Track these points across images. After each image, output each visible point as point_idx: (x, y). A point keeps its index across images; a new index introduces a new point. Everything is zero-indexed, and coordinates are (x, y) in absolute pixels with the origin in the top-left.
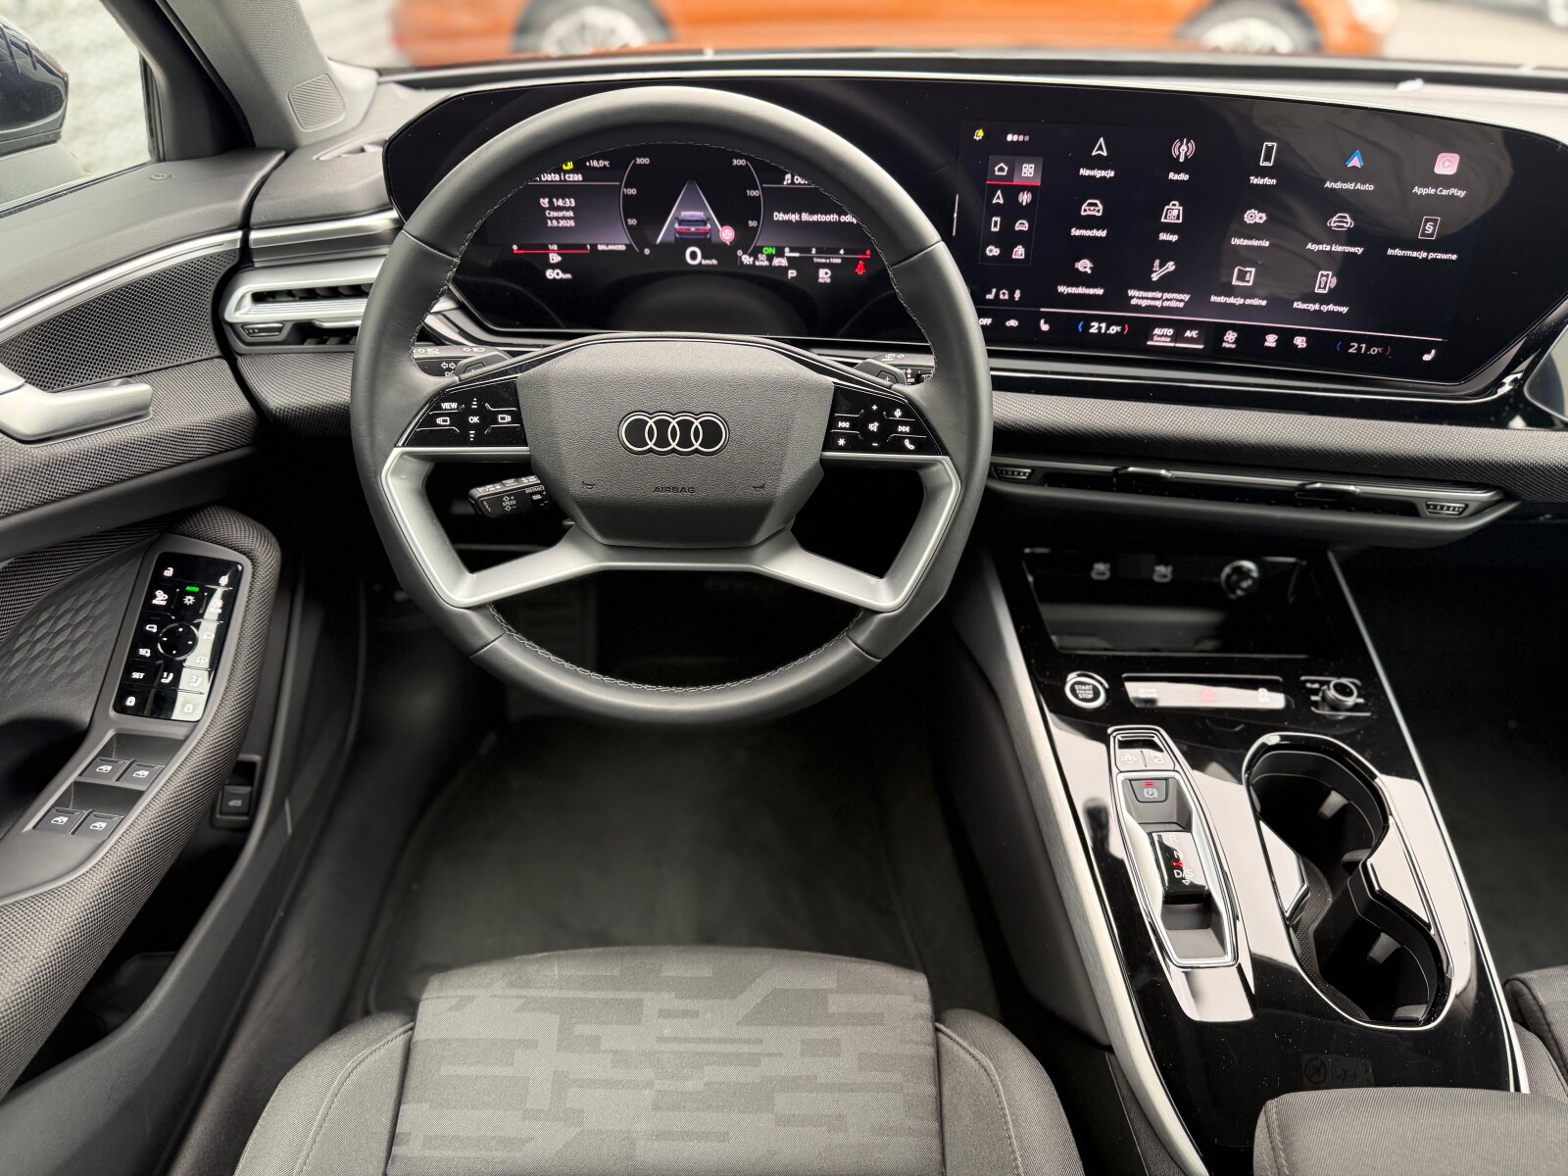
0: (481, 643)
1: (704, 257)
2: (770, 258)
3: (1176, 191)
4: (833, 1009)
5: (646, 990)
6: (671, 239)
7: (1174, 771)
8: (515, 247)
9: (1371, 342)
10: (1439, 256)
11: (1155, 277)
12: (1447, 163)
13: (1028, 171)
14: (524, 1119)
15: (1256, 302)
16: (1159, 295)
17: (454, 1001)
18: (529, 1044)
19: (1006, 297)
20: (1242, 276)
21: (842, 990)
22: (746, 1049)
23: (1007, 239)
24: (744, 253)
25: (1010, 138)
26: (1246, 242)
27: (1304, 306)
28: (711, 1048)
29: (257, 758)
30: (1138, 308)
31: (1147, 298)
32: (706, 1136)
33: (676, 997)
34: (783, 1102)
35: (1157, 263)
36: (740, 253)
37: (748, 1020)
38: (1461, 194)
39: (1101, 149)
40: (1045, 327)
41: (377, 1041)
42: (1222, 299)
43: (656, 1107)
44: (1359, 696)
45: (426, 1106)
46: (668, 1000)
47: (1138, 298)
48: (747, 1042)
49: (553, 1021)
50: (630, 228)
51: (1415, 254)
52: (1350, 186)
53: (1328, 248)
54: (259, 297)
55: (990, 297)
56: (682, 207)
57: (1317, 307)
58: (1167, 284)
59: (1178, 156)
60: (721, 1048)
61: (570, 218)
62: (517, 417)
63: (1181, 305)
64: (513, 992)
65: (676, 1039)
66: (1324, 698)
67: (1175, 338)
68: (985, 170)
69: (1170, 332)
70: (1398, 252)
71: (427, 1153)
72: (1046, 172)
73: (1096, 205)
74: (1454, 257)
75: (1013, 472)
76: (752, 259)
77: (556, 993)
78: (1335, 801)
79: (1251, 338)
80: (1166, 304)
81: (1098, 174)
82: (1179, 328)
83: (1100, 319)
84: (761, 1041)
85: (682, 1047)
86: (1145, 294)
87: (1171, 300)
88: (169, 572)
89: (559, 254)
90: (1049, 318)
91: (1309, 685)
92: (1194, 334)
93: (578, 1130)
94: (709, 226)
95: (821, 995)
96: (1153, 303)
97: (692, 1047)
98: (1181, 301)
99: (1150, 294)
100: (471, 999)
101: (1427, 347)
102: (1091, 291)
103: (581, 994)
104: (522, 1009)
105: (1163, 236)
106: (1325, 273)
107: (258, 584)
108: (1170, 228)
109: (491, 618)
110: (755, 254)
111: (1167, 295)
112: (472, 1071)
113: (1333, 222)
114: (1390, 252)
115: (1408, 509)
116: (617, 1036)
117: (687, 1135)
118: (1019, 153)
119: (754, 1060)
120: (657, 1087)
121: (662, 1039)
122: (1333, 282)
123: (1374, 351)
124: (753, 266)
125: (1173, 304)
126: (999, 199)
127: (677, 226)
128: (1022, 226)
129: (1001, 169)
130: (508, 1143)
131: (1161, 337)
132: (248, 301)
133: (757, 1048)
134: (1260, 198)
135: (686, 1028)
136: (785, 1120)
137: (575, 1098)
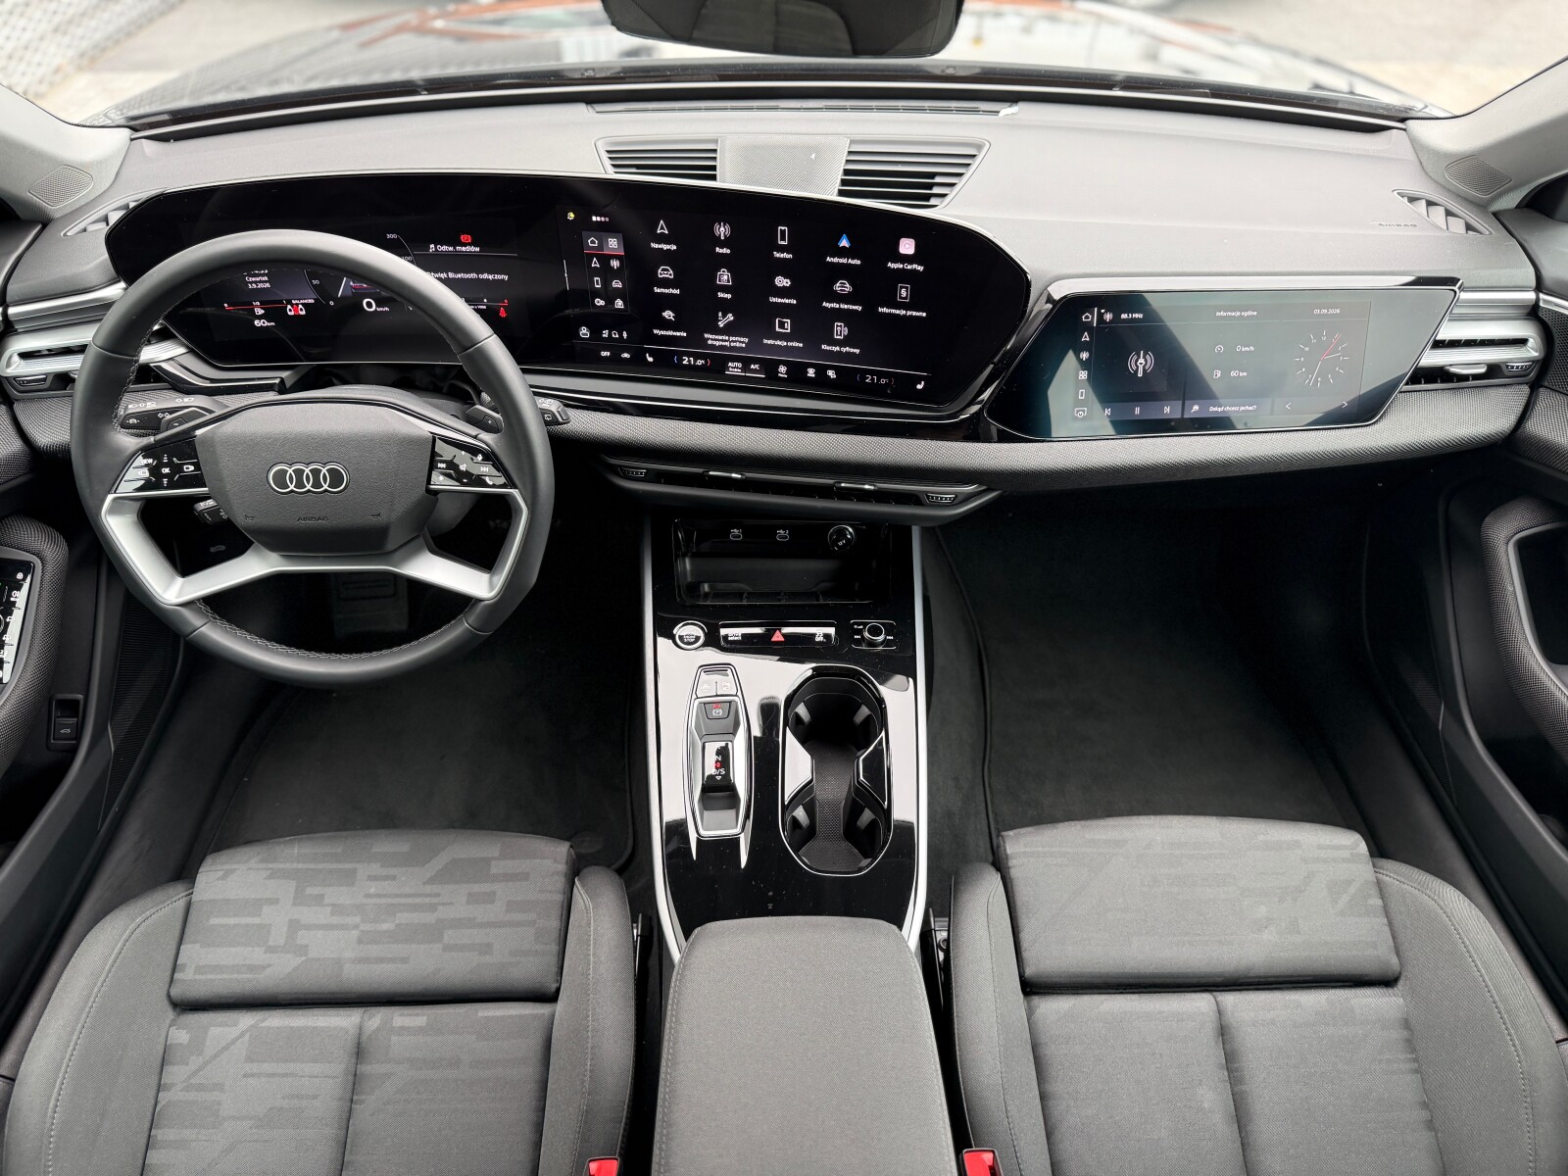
0: (191, 629)
1: (380, 308)
3: (723, 262)
4: (494, 871)
5: (360, 862)
6: (350, 296)
7: (736, 695)
8: (226, 305)
9: (881, 374)
10: (914, 313)
11: (721, 325)
12: (907, 246)
13: (613, 243)
14: (265, 953)
15: (797, 344)
16: (727, 338)
17: (221, 873)
18: (274, 901)
19: (617, 336)
20: (782, 325)
21: (502, 857)
22: (427, 900)
23: (610, 295)
25: (594, 218)
26: (780, 300)
27: (828, 348)
28: (403, 900)
29: (80, 697)
30: (713, 347)
31: (719, 340)
32: (392, 960)
33: (381, 866)
34: (450, 936)
35: (720, 314)
37: (432, 881)
38: (920, 268)
39: (662, 228)
40: (650, 359)
41: (162, 903)
42: (770, 342)
43: (360, 941)
44: (887, 634)
45: (198, 946)
46: (375, 868)
47: (712, 340)
48: (429, 895)
49: (290, 886)
50: (315, 286)
51: (898, 312)
52: (844, 261)
53: (838, 306)
54: (26, 356)
55: (605, 336)
57: (838, 348)
58: (729, 330)
59: (720, 236)
60: (410, 900)
61: (266, 282)
62: (197, 466)
63: (744, 345)
64: (261, 866)
65: (378, 896)
66: (863, 636)
67: (745, 368)
68: (581, 242)
69: (740, 365)
70: (885, 310)
71: (197, 977)
72: (627, 244)
73: (667, 270)
74: (924, 314)
75: (633, 472)
77: (295, 865)
78: (864, 711)
79: (797, 371)
80: (732, 344)
81: (665, 247)
82: (746, 363)
83: (689, 355)
84: (438, 895)
85: (383, 901)
86: (717, 337)
87: (735, 341)
89: (262, 308)
90: (652, 353)
91: (855, 627)
92: (757, 366)
93: (303, 958)
95: (487, 861)
96: (724, 344)
97: (390, 900)
98: (743, 342)
99: (720, 337)
100: (233, 871)
101: (919, 380)
102: (678, 334)
103: (312, 866)
104: (269, 877)
105: (720, 295)
106: (839, 324)
107: (48, 577)
108: (724, 289)
109: (199, 611)
111: (734, 339)
112: (233, 921)
113: (837, 287)
114: (880, 310)
115: (913, 499)
116: (336, 894)
117: (380, 960)
118: (603, 230)
119: (433, 908)
120: (362, 928)
121: (367, 896)
122: (846, 331)
123: (883, 381)
125: (738, 345)
126: (595, 263)
128: (617, 284)
129: (593, 242)
130: (252, 968)
131: (734, 369)
132: (16, 358)
133: (435, 900)
134: (783, 268)
135: (388, 887)
136: (447, 948)
137: (303, 937)
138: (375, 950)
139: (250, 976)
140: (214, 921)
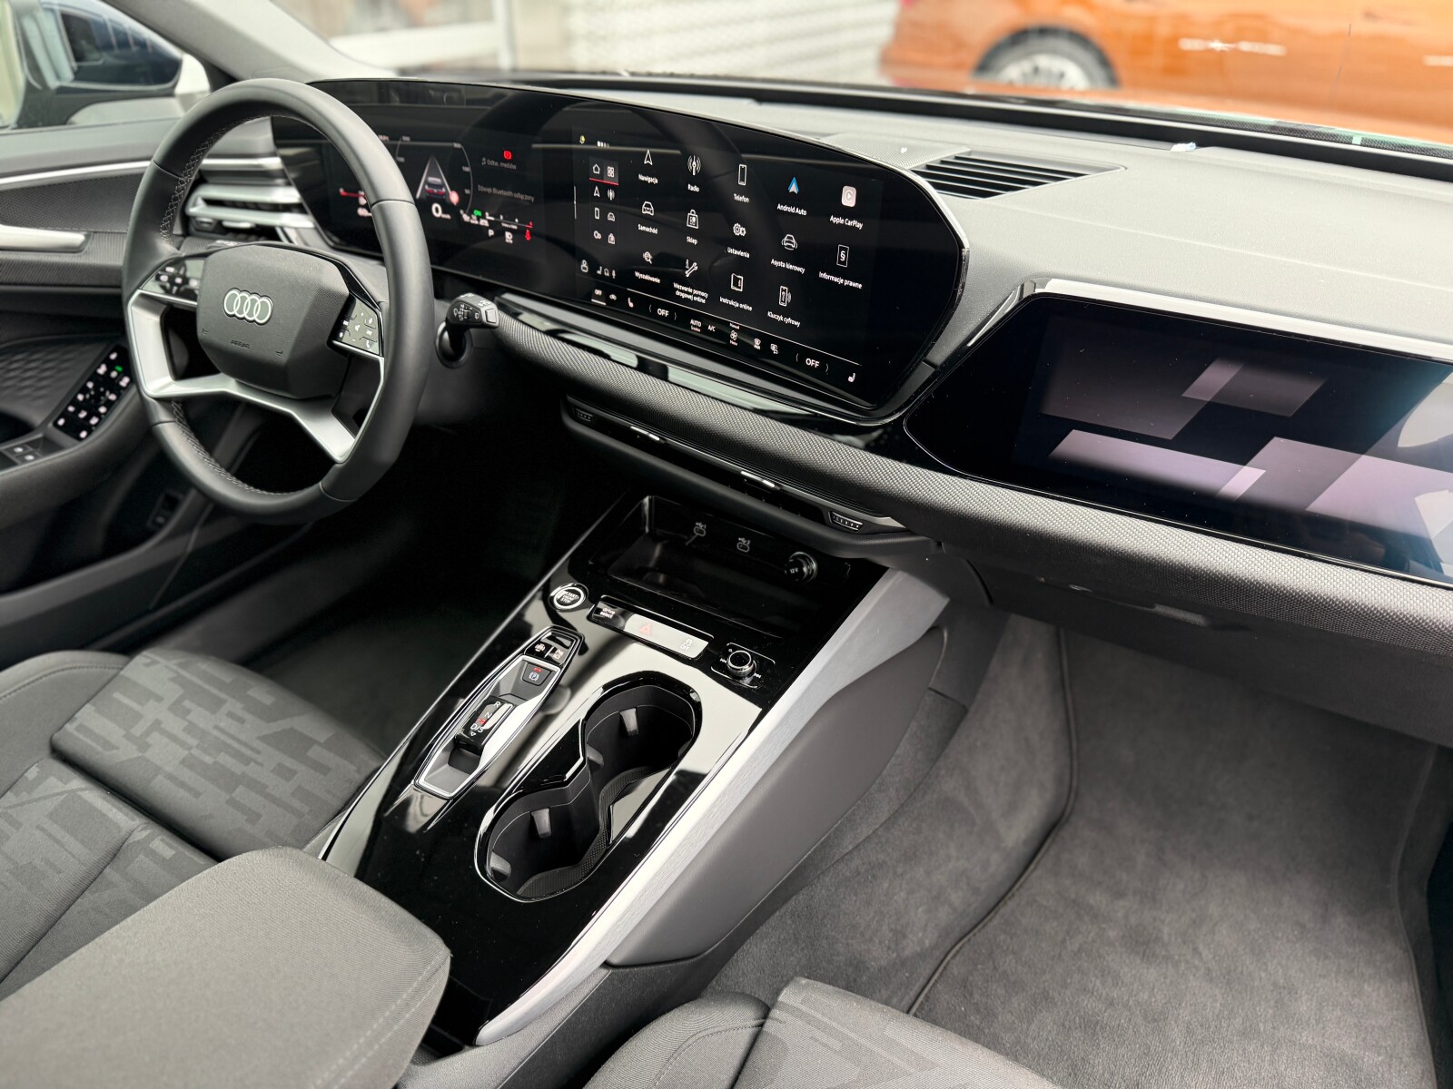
0: (157, 421)
1: (444, 212)
2: (478, 218)
3: (693, 201)
4: (310, 753)
5: (234, 697)
6: (424, 197)
8: (341, 190)
11: (687, 274)
12: (849, 196)
13: (611, 172)
14: (123, 736)
15: (747, 307)
16: (690, 290)
17: (148, 661)
18: (159, 699)
19: (608, 274)
20: (736, 282)
21: (327, 745)
23: (605, 229)
24: (465, 212)
26: (736, 252)
27: (774, 316)
28: (236, 745)
30: (680, 299)
31: (686, 292)
32: (190, 790)
33: (243, 708)
34: (241, 793)
36: (462, 212)
37: (264, 739)
38: (860, 226)
39: (649, 159)
40: (631, 305)
42: (726, 301)
43: (183, 762)
45: (95, 710)
48: (252, 749)
49: (179, 691)
53: (784, 265)
54: (211, 202)
55: (599, 272)
56: (429, 175)
57: (781, 318)
58: (693, 281)
59: (692, 171)
60: (238, 747)
63: (705, 302)
64: (175, 668)
67: (703, 328)
68: (588, 169)
69: (700, 324)
71: (76, 734)
73: (649, 206)
74: (860, 286)
75: (582, 415)
76: (468, 217)
77: (194, 678)
79: (745, 337)
80: (695, 299)
81: (650, 180)
82: (704, 322)
83: (661, 305)
84: (258, 752)
85: (223, 737)
86: (683, 288)
88: (113, 356)
90: (635, 298)
92: (713, 328)
93: (140, 755)
94: (444, 190)
95: (311, 742)
96: (690, 297)
98: (705, 298)
99: (686, 289)
100: (157, 663)
101: (850, 370)
102: (654, 280)
103: (203, 684)
104: (173, 680)
106: (784, 288)
108: (693, 233)
109: (170, 411)
110: (470, 214)
112: (125, 701)
113: (785, 242)
115: (814, 513)
116: (200, 717)
117: (182, 785)
118: (605, 158)
119: (246, 760)
120: (192, 751)
121: (217, 727)
122: (789, 297)
124: (469, 223)
125: (699, 299)
127: (427, 187)
129: (597, 170)
130: (108, 745)
131: (695, 327)
132: (200, 202)
133: (254, 755)
134: (741, 214)
135: (232, 727)
136: (233, 803)
137: (155, 737)
138: (187, 775)
139: (99, 749)
140: (117, 695)
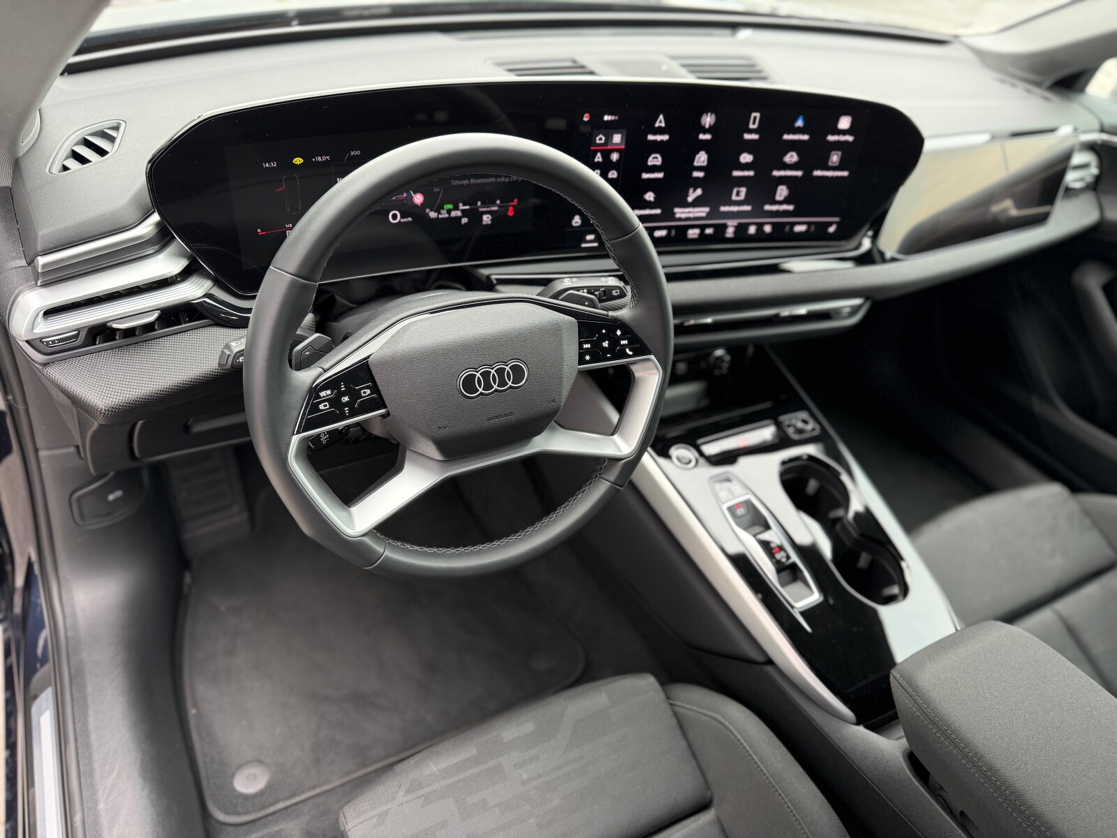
1: (402, 217)
2: (449, 211)
3: (704, 146)
5: (499, 755)
8: (259, 230)
10: (840, 174)
11: (690, 199)
12: (845, 122)
13: (617, 138)
16: (692, 210)
17: (374, 820)
18: (442, 825)
20: (738, 194)
22: (576, 765)
24: (431, 210)
27: (770, 208)
28: (556, 774)
30: (680, 219)
31: (684, 213)
33: (520, 752)
36: (428, 210)
37: (570, 747)
38: (851, 139)
39: (660, 122)
43: (541, 827)
44: (813, 423)
46: (516, 756)
47: (680, 213)
48: (575, 760)
49: (450, 803)
51: (828, 174)
52: (796, 137)
53: (784, 174)
54: (52, 313)
57: (777, 208)
58: (697, 203)
59: (705, 124)
60: (562, 772)
62: (375, 388)
63: (704, 214)
64: (413, 795)
65: (533, 779)
66: (796, 427)
67: (702, 235)
68: (591, 139)
69: (698, 231)
70: (819, 173)
73: (656, 158)
74: (847, 174)
76: (436, 214)
77: (442, 783)
78: (814, 484)
79: (741, 229)
80: (695, 215)
81: (659, 138)
82: (703, 229)
85: (540, 781)
86: (684, 210)
87: (699, 212)
92: (711, 231)
94: (405, 195)
96: (688, 215)
99: (687, 210)
100: (385, 815)
101: (830, 224)
102: (655, 212)
103: (460, 776)
104: (425, 804)
106: (782, 188)
108: (700, 169)
110: (438, 210)
111: (696, 209)
113: (787, 159)
114: (816, 173)
116: (496, 793)
118: (611, 128)
120: (535, 814)
121: (523, 783)
122: (786, 193)
124: (437, 219)
125: (700, 214)
126: (598, 157)
128: (613, 174)
131: (693, 233)
134: (749, 147)
135: (537, 767)
